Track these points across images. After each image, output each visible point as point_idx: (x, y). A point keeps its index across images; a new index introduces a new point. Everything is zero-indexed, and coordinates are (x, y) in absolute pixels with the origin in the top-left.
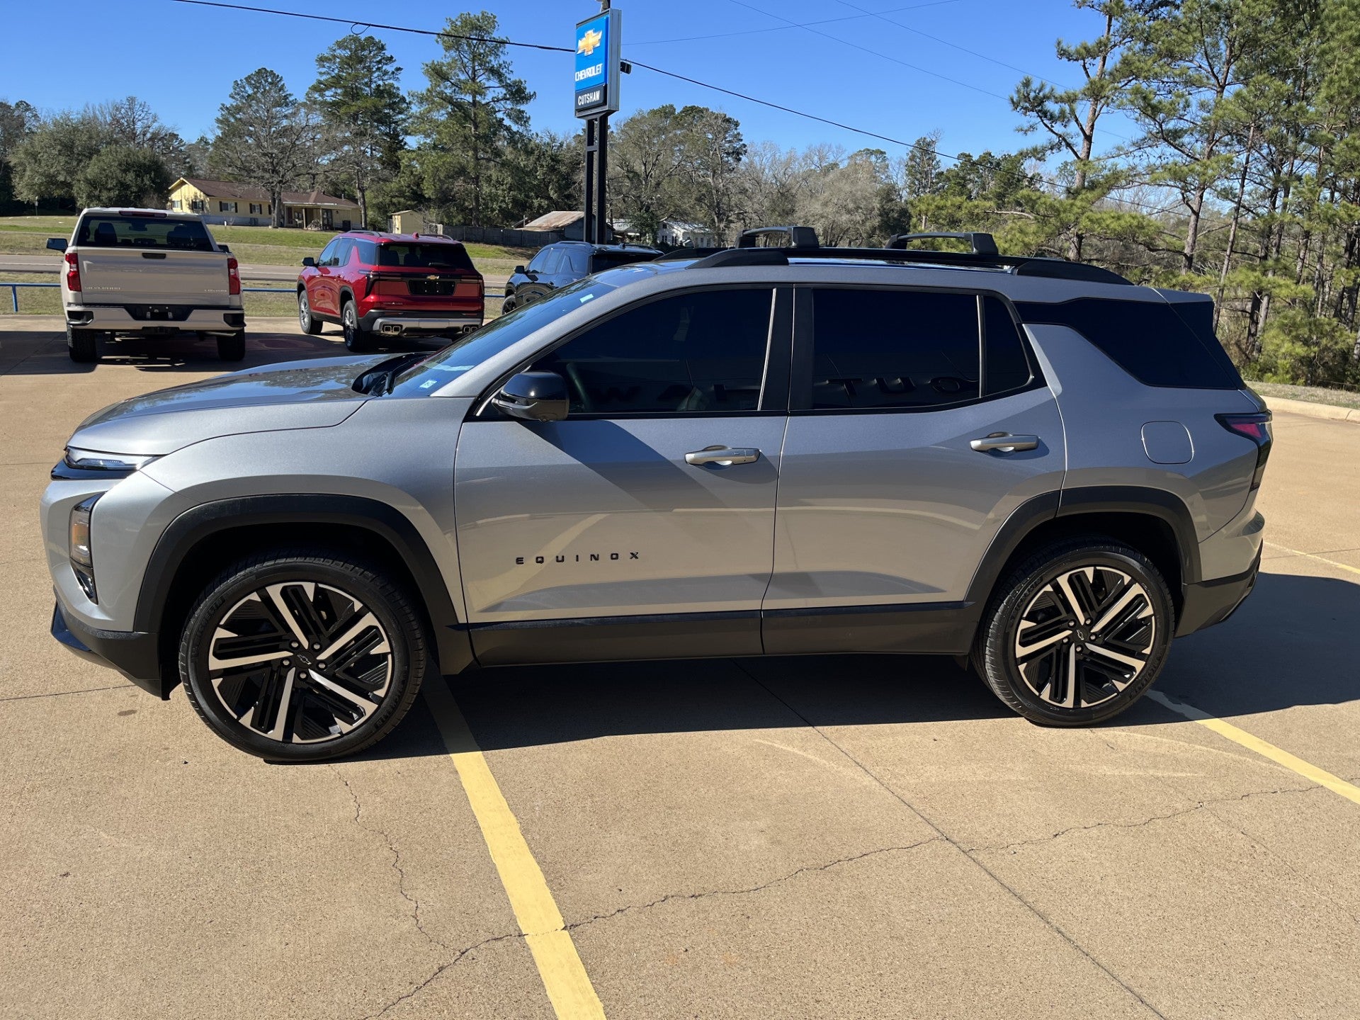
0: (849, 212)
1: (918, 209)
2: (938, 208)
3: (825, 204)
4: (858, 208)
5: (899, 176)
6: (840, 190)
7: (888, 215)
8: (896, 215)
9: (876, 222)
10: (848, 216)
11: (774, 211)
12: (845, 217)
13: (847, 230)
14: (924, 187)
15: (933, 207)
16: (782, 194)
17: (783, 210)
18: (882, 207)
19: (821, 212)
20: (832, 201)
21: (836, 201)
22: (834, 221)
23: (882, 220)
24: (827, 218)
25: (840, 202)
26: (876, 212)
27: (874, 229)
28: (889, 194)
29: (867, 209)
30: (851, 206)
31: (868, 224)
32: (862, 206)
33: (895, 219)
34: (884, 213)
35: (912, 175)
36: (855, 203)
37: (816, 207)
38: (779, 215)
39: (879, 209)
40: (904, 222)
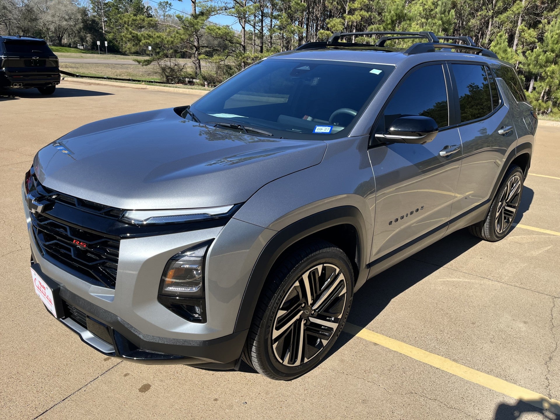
0: (66, 20)
1: (124, 20)
2: (133, 20)
3: (53, 16)
4: (70, 18)
5: (85, 4)
6: (59, 9)
7: (86, 22)
8: (90, 23)
9: (81, 25)
10: (66, 22)
11: (25, 19)
12: (65, 23)
13: (66, 29)
14: (100, 10)
15: (131, 19)
16: (29, 11)
17: (31, 19)
18: (83, 18)
19: (51, 20)
20: (57, 14)
21: (58, 15)
22: (59, 25)
23: (84, 25)
24: (55, 23)
25: (61, 15)
26: (80, 21)
27: (80, 29)
28: (84, 12)
29: (75, 19)
30: (67, 17)
31: (77, 26)
32: (72, 18)
33: (90, 24)
34: (84, 21)
35: (94, 4)
36: (68, 16)
37: (49, 18)
38: (29, 21)
39: (81, 19)
40: (95, 26)
